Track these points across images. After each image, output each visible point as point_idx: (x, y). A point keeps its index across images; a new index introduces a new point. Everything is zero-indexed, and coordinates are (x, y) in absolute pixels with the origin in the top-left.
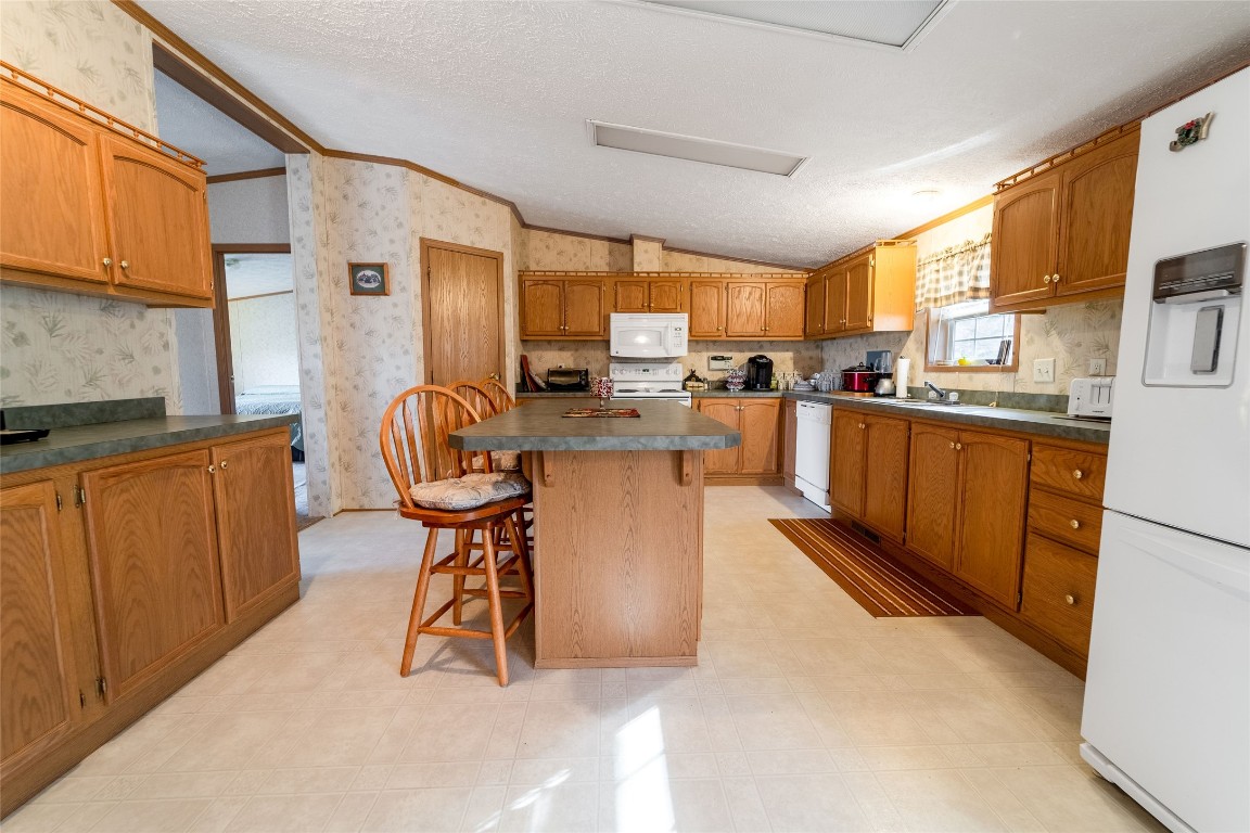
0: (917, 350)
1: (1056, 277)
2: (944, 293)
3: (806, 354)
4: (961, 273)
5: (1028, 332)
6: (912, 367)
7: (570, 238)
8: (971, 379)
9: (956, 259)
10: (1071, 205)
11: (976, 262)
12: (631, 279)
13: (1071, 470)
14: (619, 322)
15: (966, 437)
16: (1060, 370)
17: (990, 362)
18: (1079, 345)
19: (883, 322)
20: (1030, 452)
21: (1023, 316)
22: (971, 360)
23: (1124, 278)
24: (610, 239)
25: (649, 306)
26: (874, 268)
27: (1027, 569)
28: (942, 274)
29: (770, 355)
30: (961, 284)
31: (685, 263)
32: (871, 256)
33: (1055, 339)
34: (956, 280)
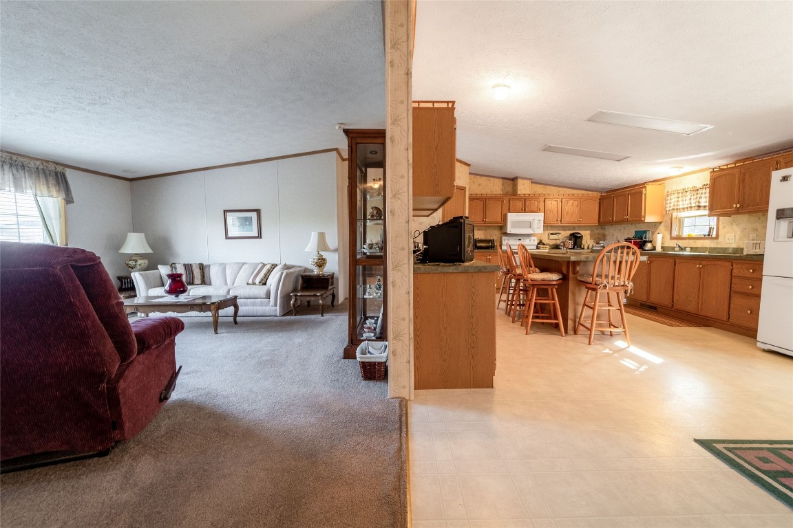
0: (666, 230)
1: (738, 205)
2: (681, 207)
3: (597, 232)
4: (690, 199)
5: (723, 224)
6: (663, 238)
7: (484, 178)
8: (695, 242)
9: (688, 193)
10: (744, 181)
11: (699, 196)
12: (515, 197)
13: (748, 270)
14: (512, 217)
15: (704, 262)
16: (737, 238)
17: (705, 236)
18: (745, 229)
19: (649, 219)
20: (732, 266)
21: (721, 218)
22: (694, 234)
23: (768, 207)
24: (503, 178)
25: (525, 210)
26: (645, 194)
27: (732, 306)
28: (680, 199)
29: (583, 233)
30: (690, 203)
31: (539, 189)
32: (644, 190)
33: (735, 227)
34: (688, 201)
